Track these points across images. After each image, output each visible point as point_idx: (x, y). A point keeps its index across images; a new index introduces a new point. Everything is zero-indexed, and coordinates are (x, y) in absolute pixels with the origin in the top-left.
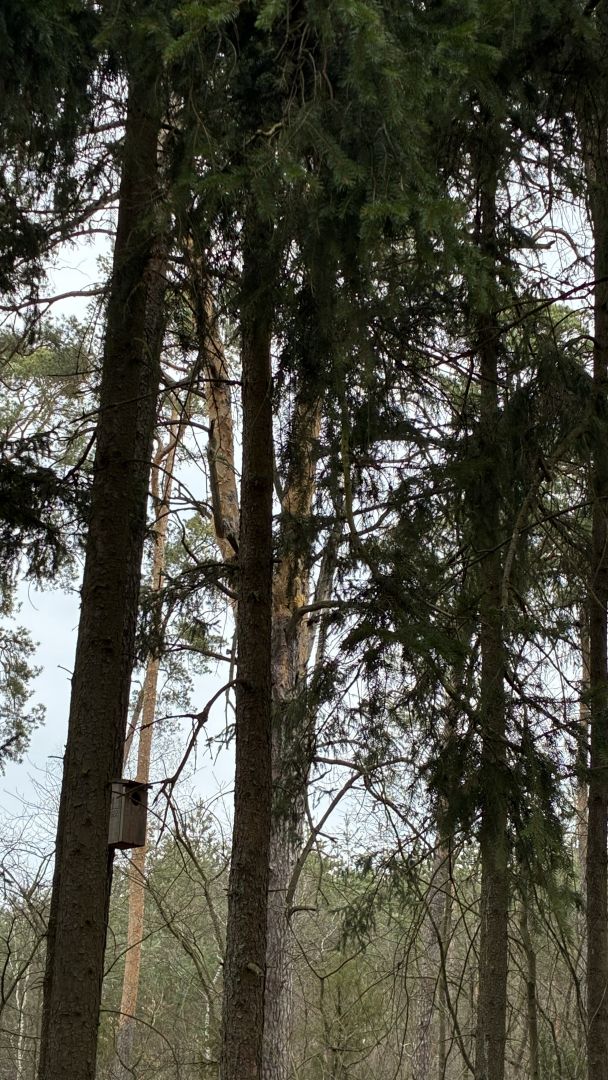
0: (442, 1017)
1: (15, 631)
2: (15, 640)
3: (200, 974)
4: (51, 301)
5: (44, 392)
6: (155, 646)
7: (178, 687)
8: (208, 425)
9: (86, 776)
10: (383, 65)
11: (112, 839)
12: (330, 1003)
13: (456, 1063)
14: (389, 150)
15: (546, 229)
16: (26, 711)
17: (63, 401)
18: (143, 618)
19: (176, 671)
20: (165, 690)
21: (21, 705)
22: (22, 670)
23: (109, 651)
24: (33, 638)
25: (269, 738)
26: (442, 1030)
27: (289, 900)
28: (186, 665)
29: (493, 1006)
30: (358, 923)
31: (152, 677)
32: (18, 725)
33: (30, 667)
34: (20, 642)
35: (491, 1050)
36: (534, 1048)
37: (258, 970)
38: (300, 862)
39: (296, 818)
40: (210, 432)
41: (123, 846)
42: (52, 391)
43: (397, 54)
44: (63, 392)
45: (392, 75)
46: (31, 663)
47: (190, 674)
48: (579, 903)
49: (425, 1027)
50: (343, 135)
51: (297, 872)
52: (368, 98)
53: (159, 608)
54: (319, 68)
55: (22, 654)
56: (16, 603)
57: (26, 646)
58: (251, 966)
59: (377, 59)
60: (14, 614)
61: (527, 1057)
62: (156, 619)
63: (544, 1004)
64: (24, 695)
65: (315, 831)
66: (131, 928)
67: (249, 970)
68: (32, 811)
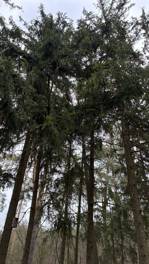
0: (56, 254)
1: (4, 194)
2: (4, 195)
3: (23, 246)
4: (15, 151)
5: (13, 162)
6: (23, 198)
7: (25, 203)
8: (33, 168)
9: (9, 218)
10: (56, 134)
11: (12, 226)
12: (41, 251)
13: (57, 261)
14: (56, 144)
15: (77, 148)
16: (4, 205)
17: (15, 163)
18: (21, 194)
19: (25, 201)
20: (24, 203)
21: (3, 204)
22: (4, 199)
23: (15, 200)
24: (6, 195)
25: (34, 216)
26: (56, 256)
27: (36, 235)
28: (27, 200)
29: (63, 253)
30: (45, 240)
31: (22, 202)
32: (2, 207)
33: (5, 199)
34: (5, 195)
35: (62, 260)
36: (68, 259)
37: (28, 251)
38: (39, 230)
39: (39, 224)
40: (34, 169)
41: (14, 227)
42: (14, 162)
43: (58, 133)
44: (15, 162)
45: (57, 136)
46: (6, 198)
47: (27, 201)
48: (75, 237)
49: (54, 255)
50: (51, 142)
51: (38, 231)
52: (54, 138)
53: (23, 193)
54: (49, 134)
55: (4, 197)
56: (5, 190)
57: (5, 196)
58: (28, 250)
59: (55, 134)
60: (4, 191)
61: (67, 261)
62: (23, 194)
63: (70, 252)
64: (4, 203)
65: (41, 225)
66: (14, 238)
67: (27, 251)
68: (2, 220)
